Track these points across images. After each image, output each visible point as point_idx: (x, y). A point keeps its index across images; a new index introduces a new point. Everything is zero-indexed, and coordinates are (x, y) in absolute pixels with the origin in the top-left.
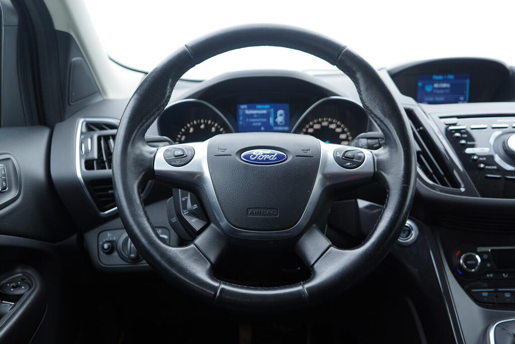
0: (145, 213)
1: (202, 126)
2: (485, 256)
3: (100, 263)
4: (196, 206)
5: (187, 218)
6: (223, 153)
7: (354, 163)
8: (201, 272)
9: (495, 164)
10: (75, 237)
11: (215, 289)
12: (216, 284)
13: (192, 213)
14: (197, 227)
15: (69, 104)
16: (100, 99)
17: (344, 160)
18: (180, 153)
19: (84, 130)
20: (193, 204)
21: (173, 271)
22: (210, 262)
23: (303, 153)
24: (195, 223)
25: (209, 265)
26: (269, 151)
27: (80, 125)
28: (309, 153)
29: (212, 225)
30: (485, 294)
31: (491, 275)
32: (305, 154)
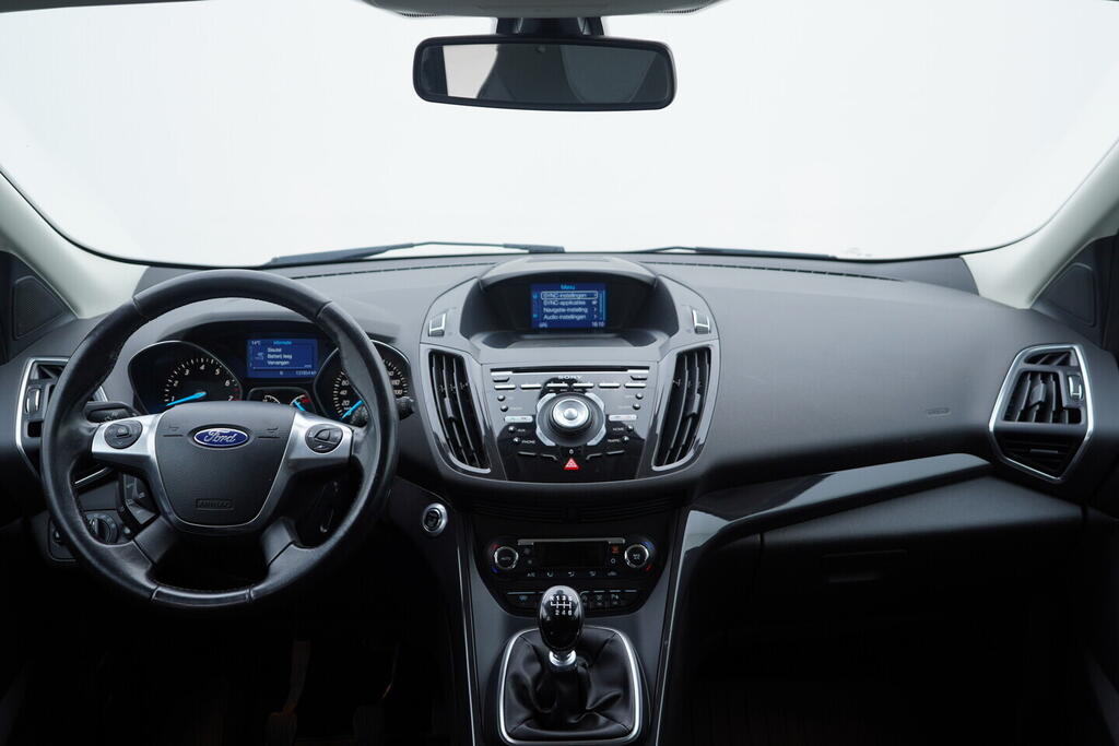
0: (79, 504)
1: (202, 368)
2: (527, 551)
3: (49, 555)
4: (142, 495)
5: (132, 509)
6: (174, 433)
7: (326, 445)
8: (139, 574)
9: (535, 437)
10: (18, 521)
11: (152, 591)
12: (153, 587)
13: (139, 503)
14: (142, 521)
15: (14, 339)
16: (69, 319)
17: (317, 441)
18: (123, 431)
19: (36, 376)
20: (139, 493)
21: (104, 570)
22: (152, 562)
23: (268, 434)
24: (141, 515)
25: (150, 565)
26: (228, 430)
27: (29, 370)
28: (276, 433)
29: (161, 518)
30: (523, 598)
31: (533, 575)
32: (271, 435)
